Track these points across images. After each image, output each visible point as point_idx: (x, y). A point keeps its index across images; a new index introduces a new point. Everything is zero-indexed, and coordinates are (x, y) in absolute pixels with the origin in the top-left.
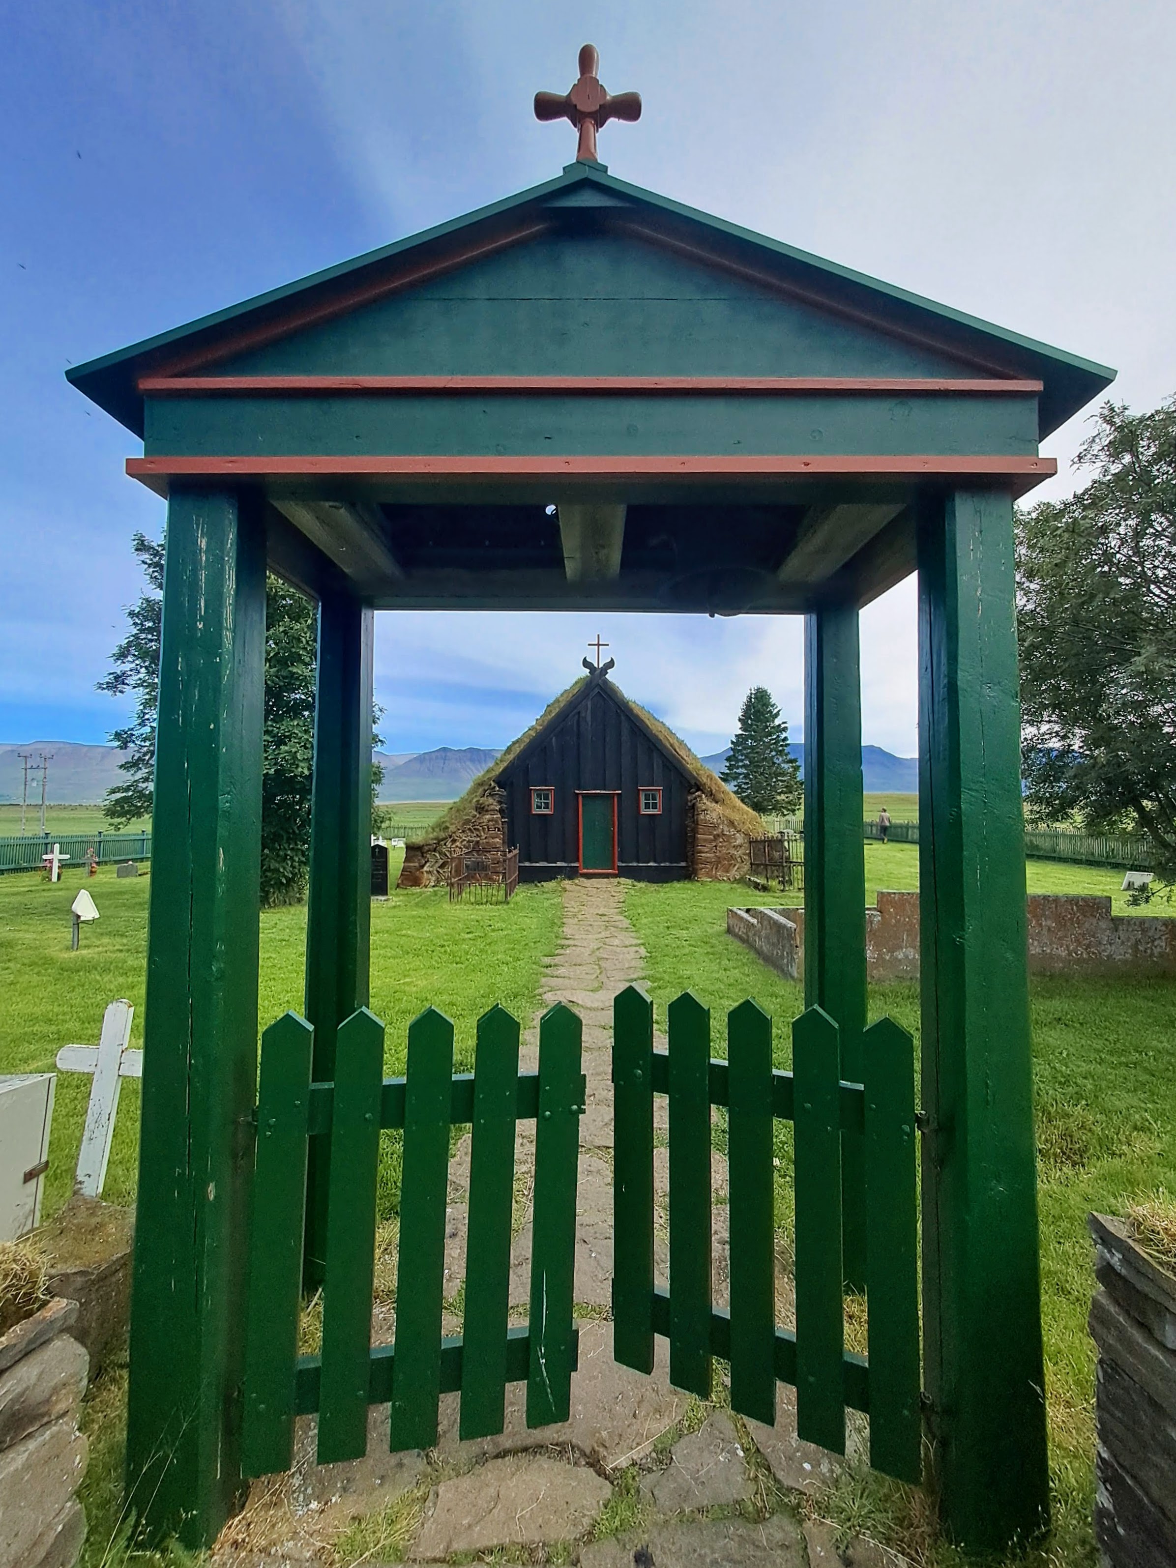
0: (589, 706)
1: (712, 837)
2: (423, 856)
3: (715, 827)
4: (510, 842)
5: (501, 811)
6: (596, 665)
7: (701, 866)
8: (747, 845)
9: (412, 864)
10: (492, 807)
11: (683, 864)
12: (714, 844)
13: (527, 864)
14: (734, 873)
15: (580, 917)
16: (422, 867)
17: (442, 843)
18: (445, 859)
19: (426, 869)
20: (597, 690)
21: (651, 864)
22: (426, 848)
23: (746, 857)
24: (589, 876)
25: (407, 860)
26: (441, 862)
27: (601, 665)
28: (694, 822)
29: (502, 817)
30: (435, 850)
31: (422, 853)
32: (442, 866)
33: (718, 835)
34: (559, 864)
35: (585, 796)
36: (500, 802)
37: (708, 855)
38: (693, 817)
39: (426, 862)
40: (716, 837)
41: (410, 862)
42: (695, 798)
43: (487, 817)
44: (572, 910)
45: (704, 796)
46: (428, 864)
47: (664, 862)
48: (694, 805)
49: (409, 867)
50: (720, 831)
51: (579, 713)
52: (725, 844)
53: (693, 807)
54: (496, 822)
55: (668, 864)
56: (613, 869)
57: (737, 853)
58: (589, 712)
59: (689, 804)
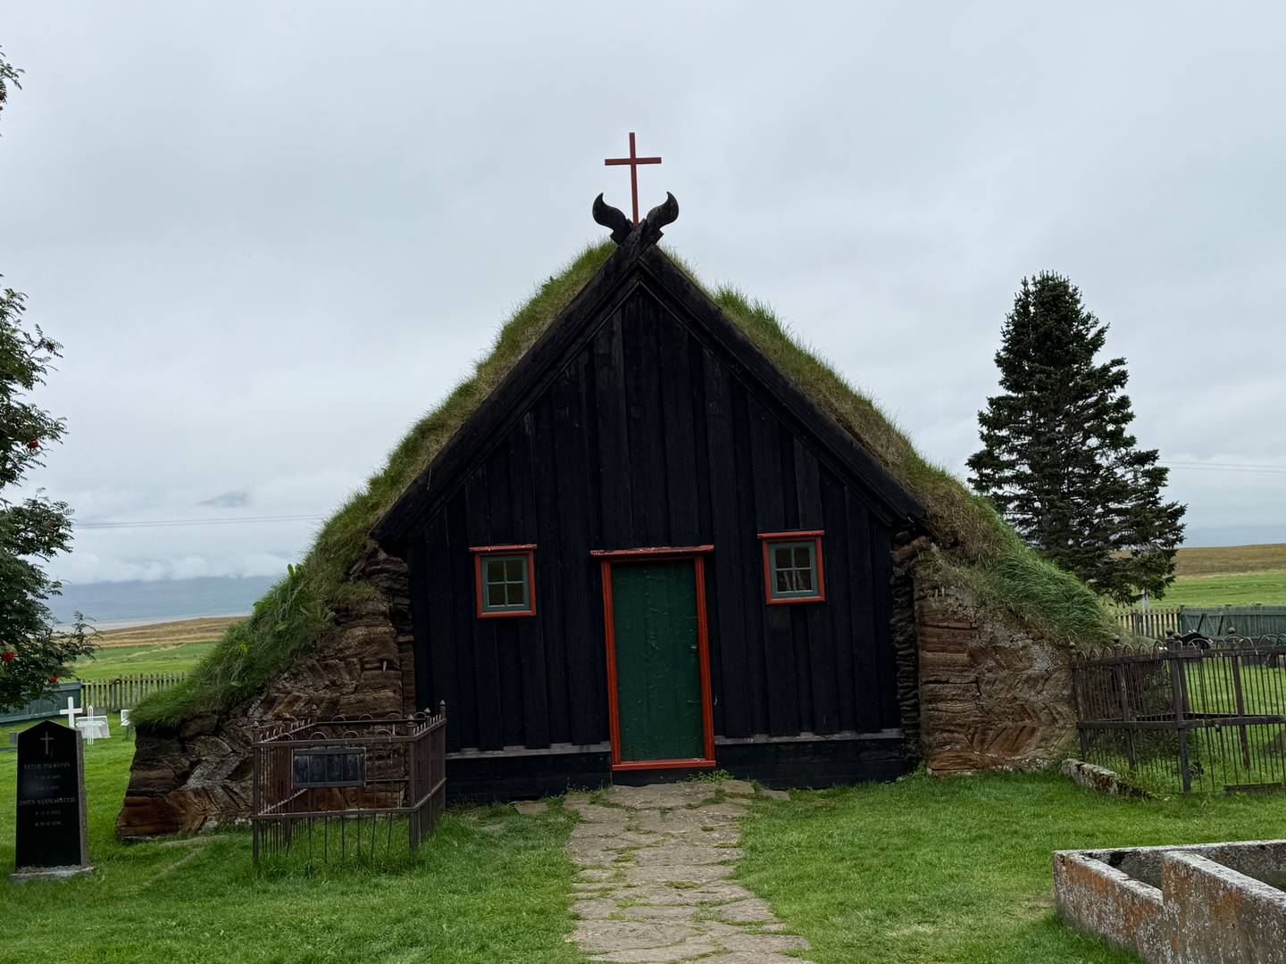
0: (617, 326)
1: (964, 657)
2: (184, 750)
3: (973, 629)
4: (422, 697)
5: (394, 616)
6: (629, 216)
7: (939, 736)
8: (1062, 675)
9: (153, 774)
10: (370, 606)
11: (890, 733)
12: (973, 676)
13: (471, 753)
14: (1034, 754)
15: (621, 894)
16: (184, 777)
17: (238, 710)
18: (246, 753)
19: (192, 783)
20: (635, 282)
21: (805, 737)
22: (193, 728)
23: (1064, 709)
24: (637, 779)
25: (141, 761)
26: (234, 762)
27: (643, 216)
28: (912, 619)
29: (400, 632)
30: (217, 731)
31: (182, 741)
32: (238, 774)
33: (983, 651)
34: (557, 749)
35: (619, 565)
36: (390, 592)
37: (958, 706)
38: (911, 604)
39: (193, 765)
40: (976, 656)
41: (151, 768)
42: (913, 555)
43: (360, 632)
44: (597, 873)
45: (935, 548)
46: (197, 772)
47: (841, 729)
48: (911, 570)
49: (146, 782)
50: (985, 639)
51: (590, 346)
52: (1004, 673)
53: (908, 580)
54: (384, 644)
55: (848, 735)
56: (703, 755)
57: (1037, 698)
58: (617, 341)
59: (899, 571)
